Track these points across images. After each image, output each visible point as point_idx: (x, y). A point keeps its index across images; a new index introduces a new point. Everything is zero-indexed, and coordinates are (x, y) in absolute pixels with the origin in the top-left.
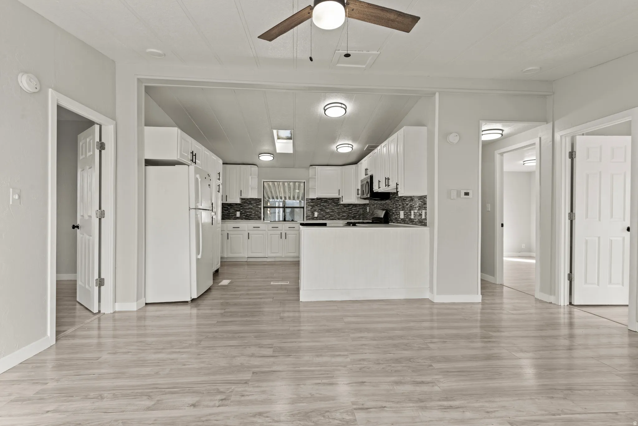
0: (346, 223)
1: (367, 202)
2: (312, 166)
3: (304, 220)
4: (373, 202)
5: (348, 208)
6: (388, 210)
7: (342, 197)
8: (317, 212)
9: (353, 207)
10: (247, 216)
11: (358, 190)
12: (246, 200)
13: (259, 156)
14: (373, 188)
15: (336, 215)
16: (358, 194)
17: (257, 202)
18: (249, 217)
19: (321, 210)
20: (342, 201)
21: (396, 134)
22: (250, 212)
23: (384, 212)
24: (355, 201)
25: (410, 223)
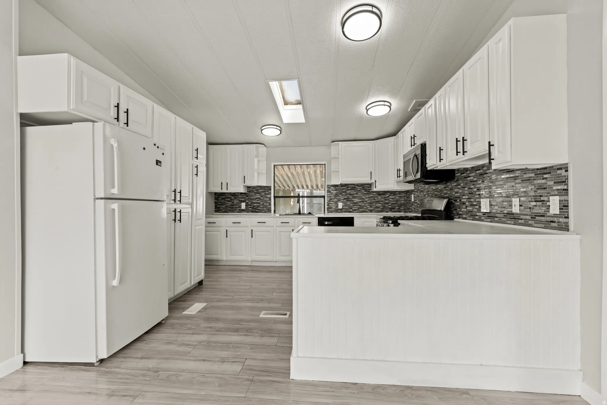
0: (382, 217)
1: (411, 187)
2: (334, 142)
3: (324, 213)
4: (421, 186)
5: (383, 196)
6: (452, 198)
7: (375, 182)
8: (342, 202)
9: (390, 195)
10: (255, 208)
11: (399, 170)
12: (253, 188)
13: (262, 128)
14: (426, 163)
15: (366, 206)
16: (399, 176)
17: (265, 190)
18: (256, 209)
19: (347, 199)
20: (375, 187)
21: (485, 47)
22: (257, 203)
23: (445, 201)
24: (393, 187)
25: (509, 222)
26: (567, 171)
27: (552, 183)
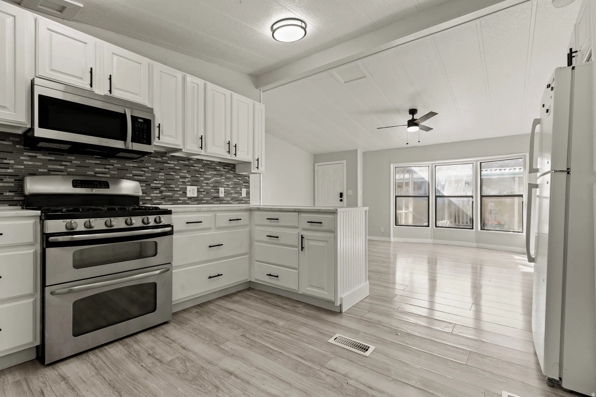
25: (215, 203)
26: (249, 178)
27: (242, 182)
